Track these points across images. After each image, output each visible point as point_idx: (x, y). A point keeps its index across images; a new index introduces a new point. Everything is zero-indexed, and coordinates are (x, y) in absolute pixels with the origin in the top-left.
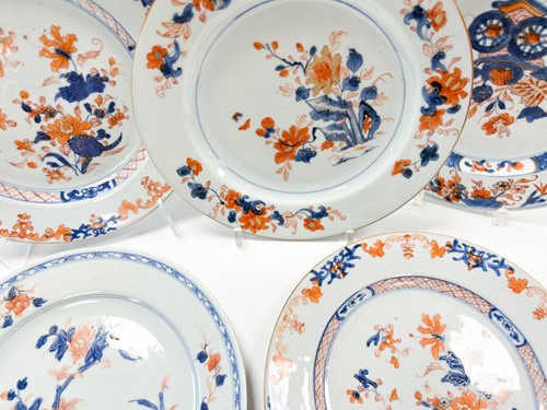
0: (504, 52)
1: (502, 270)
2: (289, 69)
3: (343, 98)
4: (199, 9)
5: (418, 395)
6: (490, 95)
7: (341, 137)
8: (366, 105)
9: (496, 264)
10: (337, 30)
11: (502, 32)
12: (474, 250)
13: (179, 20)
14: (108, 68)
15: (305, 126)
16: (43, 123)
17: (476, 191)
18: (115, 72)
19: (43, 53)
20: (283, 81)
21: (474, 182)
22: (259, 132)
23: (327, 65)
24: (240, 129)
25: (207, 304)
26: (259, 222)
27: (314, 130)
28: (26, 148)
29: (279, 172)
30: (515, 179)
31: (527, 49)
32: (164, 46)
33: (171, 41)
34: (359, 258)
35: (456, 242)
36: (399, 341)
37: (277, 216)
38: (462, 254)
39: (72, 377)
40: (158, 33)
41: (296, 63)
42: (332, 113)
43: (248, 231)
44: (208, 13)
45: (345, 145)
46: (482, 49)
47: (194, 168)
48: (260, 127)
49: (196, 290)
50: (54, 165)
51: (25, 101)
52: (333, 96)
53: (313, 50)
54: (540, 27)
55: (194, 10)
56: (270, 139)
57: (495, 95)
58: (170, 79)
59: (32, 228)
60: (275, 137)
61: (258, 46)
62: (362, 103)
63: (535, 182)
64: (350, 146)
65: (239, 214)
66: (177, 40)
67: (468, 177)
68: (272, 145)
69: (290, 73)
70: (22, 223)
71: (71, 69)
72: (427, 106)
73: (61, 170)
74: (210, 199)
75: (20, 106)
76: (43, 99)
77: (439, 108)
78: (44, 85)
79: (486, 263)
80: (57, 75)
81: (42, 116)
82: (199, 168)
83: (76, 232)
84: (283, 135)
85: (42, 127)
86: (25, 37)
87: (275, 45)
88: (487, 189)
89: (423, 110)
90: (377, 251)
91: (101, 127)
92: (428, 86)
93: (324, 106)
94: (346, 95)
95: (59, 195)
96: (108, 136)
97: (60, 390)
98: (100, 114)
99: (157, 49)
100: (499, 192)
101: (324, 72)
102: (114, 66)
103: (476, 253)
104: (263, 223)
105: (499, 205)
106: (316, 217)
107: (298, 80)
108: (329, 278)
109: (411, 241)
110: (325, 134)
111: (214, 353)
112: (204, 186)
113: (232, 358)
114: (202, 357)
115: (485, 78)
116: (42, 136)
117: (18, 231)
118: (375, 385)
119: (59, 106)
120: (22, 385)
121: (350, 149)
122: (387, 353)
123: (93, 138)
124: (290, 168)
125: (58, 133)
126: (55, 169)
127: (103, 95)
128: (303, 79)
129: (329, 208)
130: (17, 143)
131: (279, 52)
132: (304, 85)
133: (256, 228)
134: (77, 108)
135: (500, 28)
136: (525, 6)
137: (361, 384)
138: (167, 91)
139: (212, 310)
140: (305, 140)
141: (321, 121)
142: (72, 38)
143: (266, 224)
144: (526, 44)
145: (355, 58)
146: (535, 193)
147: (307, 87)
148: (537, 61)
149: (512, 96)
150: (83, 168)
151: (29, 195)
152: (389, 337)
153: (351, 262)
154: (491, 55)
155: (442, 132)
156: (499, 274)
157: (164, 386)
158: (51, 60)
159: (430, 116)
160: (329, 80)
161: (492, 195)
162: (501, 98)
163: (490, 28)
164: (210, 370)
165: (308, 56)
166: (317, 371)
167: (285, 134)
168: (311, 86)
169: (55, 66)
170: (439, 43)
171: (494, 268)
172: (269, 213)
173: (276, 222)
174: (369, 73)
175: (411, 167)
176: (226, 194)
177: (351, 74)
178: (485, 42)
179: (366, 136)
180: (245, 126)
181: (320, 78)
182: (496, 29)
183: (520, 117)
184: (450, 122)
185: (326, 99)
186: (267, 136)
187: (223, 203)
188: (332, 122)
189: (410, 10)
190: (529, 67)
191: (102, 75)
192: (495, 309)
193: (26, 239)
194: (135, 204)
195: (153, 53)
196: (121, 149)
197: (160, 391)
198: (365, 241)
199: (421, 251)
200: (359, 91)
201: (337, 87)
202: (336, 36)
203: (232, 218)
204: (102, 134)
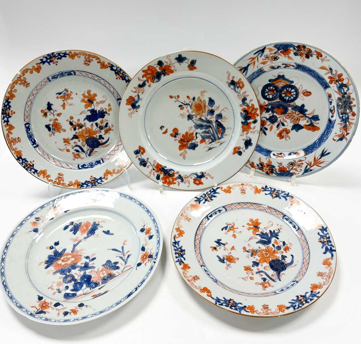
0: (278, 100)
1: (288, 198)
2: (184, 106)
3: (208, 119)
4: (148, 82)
5: (244, 248)
6: (277, 120)
7: (209, 137)
8: (218, 122)
9: (285, 195)
10: (203, 90)
11: (275, 92)
12: (275, 190)
13: (140, 86)
14: (107, 108)
15: (192, 132)
16: (77, 131)
17: (280, 168)
18: (110, 110)
19: (83, 101)
20: (182, 112)
21: (278, 163)
22: (171, 135)
23: (200, 105)
24: (163, 133)
25: (146, 209)
26: (171, 180)
27: (196, 133)
28: (67, 142)
29: (181, 155)
30: (297, 160)
31: (287, 98)
32: (134, 96)
33: (136, 94)
34: (219, 193)
35: (266, 187)
36: (237, 228)
37: (180, 177)
38: (269, 192)
39: (80, 241)
40: (132, 91)
41: (187, 104)
42: (204, 126)
43: (166, 185)
44: (152, 84)
45: (211, 141)
46: (269, 99)
47: (142, 151)
48: (172, 132)
49: (141, 204)
50: (77, 151)
51: (71, 121)
52: (203, 118)
53: (194, 99)
54: (290, 89)
55: (146, 83)
56: (176, 138)
57: (279, 119)
58: (135, 110)
59: (63, 180)
60: (179, 137)
61: (171, 97)
62: (217, 121)
63: (305, 161)
64: (213, 141)
65: (162, 176)
66: (139, 94)
67: (275, 161)
68: (177, 141)
69: (185, 108)
70: (59, 178)
71: (92, 107)
72: (243, 121)
73: (80, 154)
74: (148, 167)
75: (68, 123)
76: (79, 120)
77: (249, 121)
78: (81, 114)
79: (280, 195)
80: (86, 110)
81: (77, 128)
82: (144, 151)
83: (83, 184)
84: (182, 136)
85: (76, 133)
86: (77, 94)
87: (178, 97)
88: (285, 167)
89: (242, 122)
90: (228, 191)
91: (101, 134)
92: (243, 112)
93: (199, 122)
94: (209, 117)
95: (77, 166)
96: (103, 138)
97: (75, 246)
98: (101, 128)
99: (131, 97)
100: (291, 168)
101: (199, 108)
102: (110, 107)
103: (276, 191)
104: (173, 181)
105: (292, 175)
106: (199, 178)
107: (188, 111)
108: (204, 201)
109: (244, 186)
110: (201, 136)
111: (148, 227)
112: (146, 160)
113: (157, 228)
114: (142, 230)
115: (273, 112)
116: (75, 137)
117: (57, 181)
118: (224, 245)
119: (85, 123)
120: (57, 244)
121: (213, 143)
122: (231, 233)
123: (96, 139)
124: (186, 153)
125: (82, 136)
126: (78, 153)
127: (104, 119)
128: (190, 111)
129: (205, 173)
130: (64, 139)
131: (179, 99)
132: (191, 113)
133: (170, 183)
134: (92, 125)
135: (274, 90)
136: (282, 81)
137: (217, 244)
138: (133, 115)
139: (148, 211)
140: (192, 139)
141: (199, 129)
142: (95, 95)
143: (175, 181)
144: (286, 96)
145: (211, 102)
146: (307, 167)
147: (192, 114)
148: (293, 103)
149: (287, 120)
150: (90, 153)
151: (64, 165)
152: (233, 227)
153: (215, 195)
154: (273, 101)
155: (252, 132)
156: (286, 200)
157: (124, 244)
158: (85, 104)
159: (246, 126)
160: (201, 111)
161: (288, 169)
162: (282, 121)
163: (270, 90)
164: (146, 234)
165: (192, 101)
166: (196, 244)
167: (183, 136)
168: (194, 114)
169: (86, 107)
170: (243, 94)
171: (284, 197)
172: (176, 176)
173: (179, 180)
174: (218, 108)
175: (241, 150)
176: (155, 165)
177: (210, 108)
178: (269, 96)
179: (220, 136)
180: (165, 132)
181: (197, 110)
182: (273, 90)
183: (292, 129)
184: (254, 127)
185: (201, 119)
186: (175, 137)
187: (154, 169)
188: (204, 130)
189: (230, 82)
190: (290, 106)
191: (104, 111)
192: (285, 216)
193: (60, 186)
194: (112, 171)
195: (129, 99)
196: (108, 145)
197: (122, 245)
198: (222, 186)
199: (250, 191)
200: (215, 116)
201: (205, 114)
202: (203, 93)
203: (158, 178)
204: (101, 137)
